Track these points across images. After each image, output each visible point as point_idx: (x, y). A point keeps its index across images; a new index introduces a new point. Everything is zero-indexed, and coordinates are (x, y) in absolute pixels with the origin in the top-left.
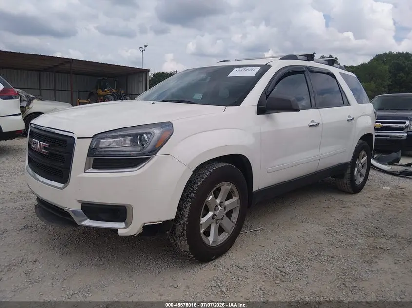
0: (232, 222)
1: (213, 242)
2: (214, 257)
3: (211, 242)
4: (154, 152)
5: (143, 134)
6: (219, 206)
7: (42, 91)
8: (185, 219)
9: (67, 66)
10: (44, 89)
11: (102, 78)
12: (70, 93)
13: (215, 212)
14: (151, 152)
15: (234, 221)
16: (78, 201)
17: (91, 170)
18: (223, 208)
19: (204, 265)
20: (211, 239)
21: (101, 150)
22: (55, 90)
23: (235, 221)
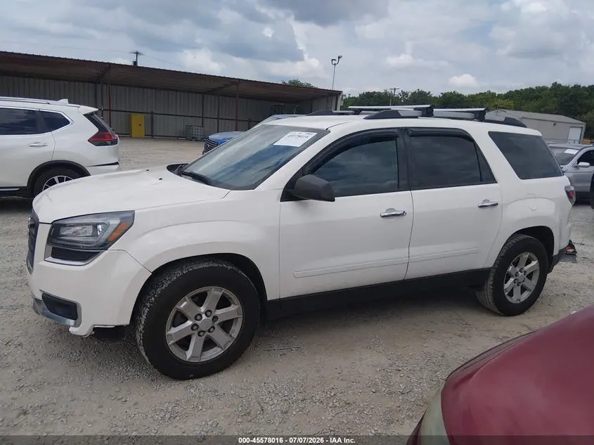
0: (231, 336)
1: (192, 357)
2: (192, 376)
3: (188, 357)
4: (105, 246)
5: (98, 224)
6: (204, 315)
7: (205, 120)
8: (142, 327)
9: (234, 87)
10: (207, 118)
11: (278, 104)
12: (234, 122)
13: (198, 322)
14: (102, 246)
15: (233, 335)
16: (41, 291)
17: (50, 259)
18: (211, 318)
19: (178, 383)
20: (189, 353)
21: (62, 238)
22: (218, 119)
23: (235, 335)
